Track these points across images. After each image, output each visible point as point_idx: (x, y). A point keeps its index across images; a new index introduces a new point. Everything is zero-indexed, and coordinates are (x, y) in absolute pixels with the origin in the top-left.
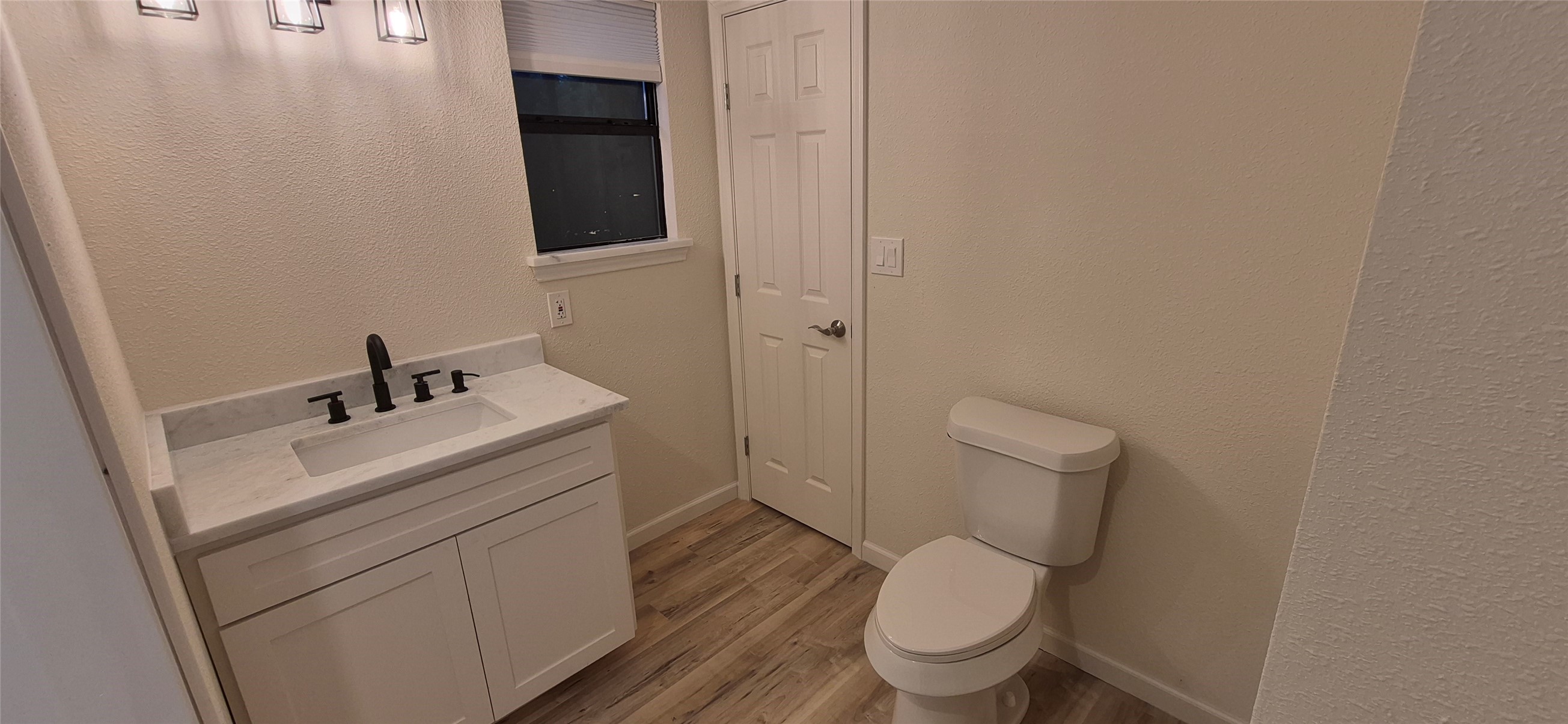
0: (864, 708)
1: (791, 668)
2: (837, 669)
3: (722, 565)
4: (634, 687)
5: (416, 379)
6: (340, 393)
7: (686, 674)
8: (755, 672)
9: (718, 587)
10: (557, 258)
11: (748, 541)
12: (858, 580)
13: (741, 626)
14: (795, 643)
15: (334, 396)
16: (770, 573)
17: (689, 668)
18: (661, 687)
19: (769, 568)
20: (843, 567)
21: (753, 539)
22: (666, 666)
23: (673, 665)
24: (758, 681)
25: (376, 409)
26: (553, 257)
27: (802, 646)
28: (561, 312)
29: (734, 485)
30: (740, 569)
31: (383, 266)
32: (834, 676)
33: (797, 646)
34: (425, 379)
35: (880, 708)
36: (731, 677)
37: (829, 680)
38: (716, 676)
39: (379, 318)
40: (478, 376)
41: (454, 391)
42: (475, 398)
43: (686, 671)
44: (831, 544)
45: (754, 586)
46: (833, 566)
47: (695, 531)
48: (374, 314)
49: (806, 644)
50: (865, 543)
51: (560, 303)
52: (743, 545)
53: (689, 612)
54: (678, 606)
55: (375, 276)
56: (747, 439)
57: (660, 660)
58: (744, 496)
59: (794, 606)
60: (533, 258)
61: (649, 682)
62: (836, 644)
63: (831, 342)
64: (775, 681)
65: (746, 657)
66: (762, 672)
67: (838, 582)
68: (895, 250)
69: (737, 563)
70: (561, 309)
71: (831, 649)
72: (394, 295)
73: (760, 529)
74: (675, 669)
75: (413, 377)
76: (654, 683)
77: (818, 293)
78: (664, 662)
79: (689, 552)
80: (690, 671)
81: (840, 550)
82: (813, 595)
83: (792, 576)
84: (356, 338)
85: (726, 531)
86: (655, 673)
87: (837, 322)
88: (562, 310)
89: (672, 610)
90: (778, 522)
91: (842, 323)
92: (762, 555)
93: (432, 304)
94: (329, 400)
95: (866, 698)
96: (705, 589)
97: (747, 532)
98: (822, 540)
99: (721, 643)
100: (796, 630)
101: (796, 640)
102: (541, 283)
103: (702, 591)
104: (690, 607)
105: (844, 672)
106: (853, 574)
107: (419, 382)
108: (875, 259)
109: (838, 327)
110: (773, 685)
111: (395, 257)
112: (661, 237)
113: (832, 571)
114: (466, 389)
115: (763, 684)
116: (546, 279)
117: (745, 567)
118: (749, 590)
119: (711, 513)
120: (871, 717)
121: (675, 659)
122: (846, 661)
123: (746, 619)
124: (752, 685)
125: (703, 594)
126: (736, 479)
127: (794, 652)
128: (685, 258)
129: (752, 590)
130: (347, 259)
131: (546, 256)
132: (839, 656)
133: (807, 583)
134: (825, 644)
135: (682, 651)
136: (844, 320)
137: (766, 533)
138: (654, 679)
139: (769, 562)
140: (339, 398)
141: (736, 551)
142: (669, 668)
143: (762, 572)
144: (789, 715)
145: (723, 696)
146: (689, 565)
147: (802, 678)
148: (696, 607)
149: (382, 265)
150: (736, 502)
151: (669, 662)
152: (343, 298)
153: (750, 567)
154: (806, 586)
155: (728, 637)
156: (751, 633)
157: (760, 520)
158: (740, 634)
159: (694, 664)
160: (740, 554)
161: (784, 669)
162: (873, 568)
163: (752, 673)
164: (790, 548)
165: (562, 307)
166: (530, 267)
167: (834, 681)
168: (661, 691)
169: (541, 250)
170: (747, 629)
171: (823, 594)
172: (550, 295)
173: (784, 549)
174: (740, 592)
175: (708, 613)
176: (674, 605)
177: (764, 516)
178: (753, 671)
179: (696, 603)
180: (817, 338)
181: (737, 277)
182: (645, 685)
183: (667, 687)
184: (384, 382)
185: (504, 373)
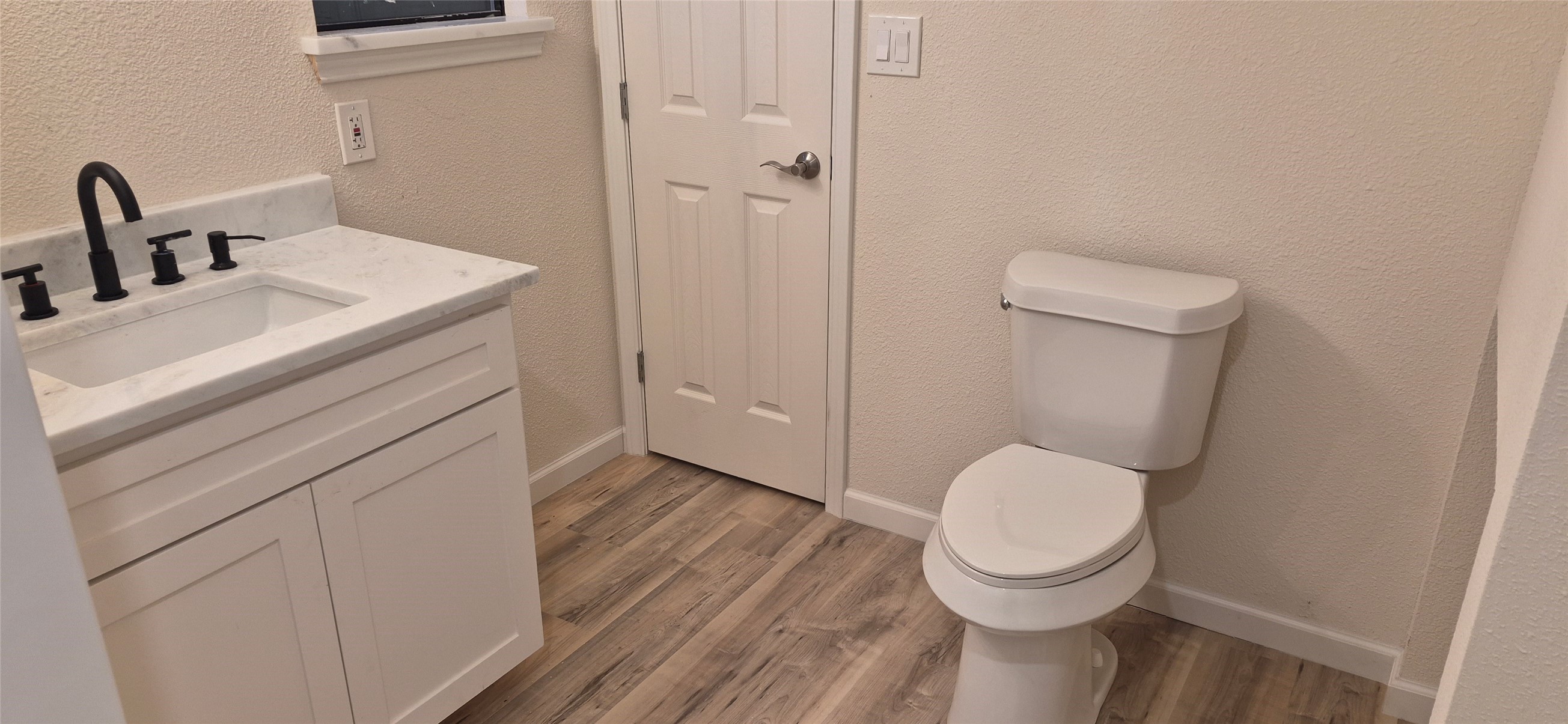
0: (903, 695)
1: (785, 662)
2: (850, 655)
3: (634, 544)
4: (558, 714)
5: (155, 245)
6: (39, 268)
7: (630, 689)
8: (735, 673)
9: (637, 575)
10: (353, 41)
11: (661, 510)
12: (847, 543)
13: (692, 620)
14: (781, 631)
15: (28, 273)
16: (711, 548)
17: (633, 680)
18: (599, 710)
19: (709, 542)
20: (817, 530)
21: (668, 507)
22: (596, 683)
23: (605, 682)
24: (743, 682)
25: (95, 296)
26: (347, 39)
27: (792, 633)
28: (358, 138)
29: (614, 433)
30: (664, 547)
31: (74, 46)
32: (849, 663)
33: (784, 635)
34: (170, 245)
35: (924, 692)
36: (701, 684)
37: (843, 669)
38: (678, 685)
39: (74, 140)
40: (263, 239)
41: (214, 267)
42: (256, 278)
43: (628, 685)
44: (791, 503)
45: (695, 566)
46: (804, 530)
47: (570, 505)
48: (64, 132)
49: (798, 630)
50: (849, 493)
51: (355, 120)
52: (657, 515)
53: (605, 611)
54: (583, 607)
55: (63, 63)
56: (641, 356)
57: (582, 677)
58: (636, 448)
59: (763, 586)
60: (313, 42)
61: (577, 706)
62: (840, 625)
63: (795, 189)
64: (769, 679)
65: (715, 656)
66: (745, 672)
67: (817, 550)
68: (909, 35)
69: (656, 541)
70: (357, 132)
71: (835, 634)
72: (96, 98)
73: (675, 492)
74: (611, 685)
75: (151, 241)
76: (586, 707)
77: (772, 109)
78: (591, 679)
79: (572, 533)
80: (636, 683)
81: (807, 508)
82: (786, 569)
83: (746, 548)
84: (37, 173)
85: (620, 500)
86: (582, 694)
87: (805, 154)
88: (359, 134)
89: (575, 612)
90: (701, 480)
91: (813, 155)
92: (691, 526)
93: (156, 116)
94: (21, 280)
95: (901, 683)
96: (619, 580)
97: (657, 497)
98: (776, 498)
99: (671, 643)
100: (776, 615)
101: (781, 627)
102: (325, 84)
103: (614, 582)
104: (604, 605)
105: (861, 658)
106: (835, 538)
107: (159, 252)
108: (875, 50)
109: (808, 162)
110: (766, 684)
111: (93, 28)
112: (496, 14)
113: (804, 537)
114: (233, 265)
115: (752, 685)
116: (334, 78)
117: (670, 544)
118: (687, 572)
119: (588, 478)
120: (916, 704)
121: (606, 673)
122: (861, 644)
123: (697, 610)
124: (735, 689)
125: (616, 587)
126: (621, 422)
127: (782, 642)
128: (540, 52)
129: (694, 572)
130: (15, 30)
131: (336, 40)
132: (849, 639)
133: (772, 554)
134: (824, 627)
135: (613, 662)
136: (816, 148)
137: (688, 497)
138: (583, 702)
139: (705, 534)
140: (39, 276)
141: (647, 526)
142: (602, 684)
143: (699, 548)
144: (802, 716)
145: (698, 707)
146: (580, 551)
147: (805, 671)
148: (612, 604)
149: (73, 42)
150: (622, 459)
151: (599, 678)
152: (13, 101)
153: (679, 543)
154: (772, 559)
155: (680, 635)
156: (709, 627)
157: (672, 481)
158: (694, 630)
159: (638, 676)
160: (657, 529)
161: (774, 665)
162: (862, 527)
163: (731, 675)
164: (731, 513)
165: (359, 129)
166: (308, 55)
167: (851, 670)
168: (601, 715)
169: (322, 29)
170: (704, 622)
171: (799, 566)
172: (341, 108)
173: (722, 514)
174: (675, 577)
175: (635, 609)
176: (578, 605)
177: (675, 473)
178: (731, 672)
179: (612, 599)
180: (769, 182)
181: (624, 86)
182: (573, 710)
183: (609, 708)
184: (108, 251)
185: (283, 240)
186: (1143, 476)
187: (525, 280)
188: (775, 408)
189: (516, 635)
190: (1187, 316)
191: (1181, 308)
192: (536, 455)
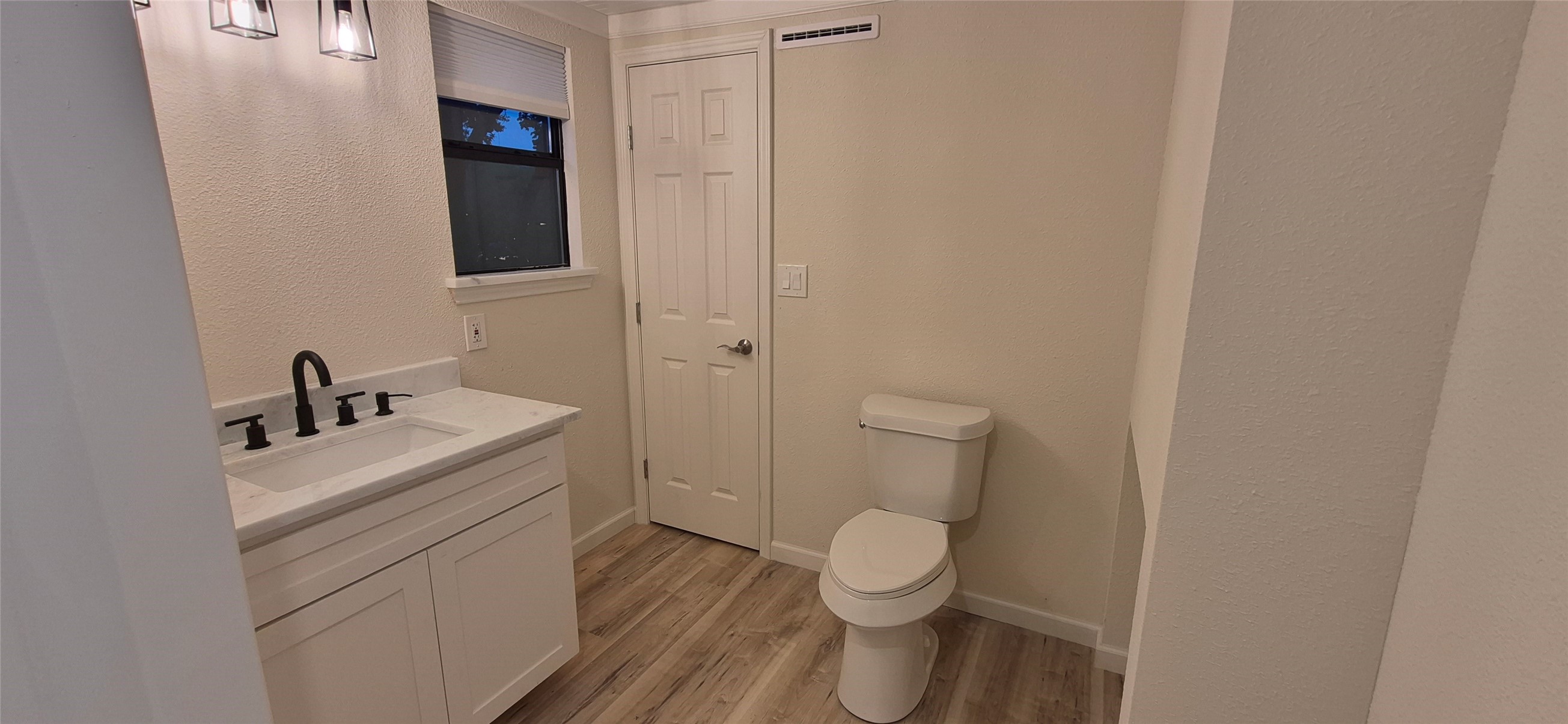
0: (809, 673)
1: (735, 656)
2: (776, 648)
3: (640, 581)
4: (586, 700)
5: (340, 401)
6: (261, 416)
7: (635, 679)
8: (703, 665)
9: (641, 602)
10: (477, 280)
11: (657, 559)
12: (773, 575)
13: (676, 630)
14: (732, 635)
15: (253, 420)
16: (689, 582)
17: (638, 672)
18: (614, 694)
19: (687, 578)
20: (754, 569)
21: (662, 556)
22: (613, 676)
23: (618, 675)
24: (708, 671)
25: (297, 433)
26: (474, 279)
27: (739, 636)
28: (477, 335)
29: (629, 511)
30: (658, 583)
31: (301, 283)
32: (776, 654)
33: (734, 637)
34: (350, 401)
35: (823, 670)
36: (681, 673)
37: (772, 658)
38: (666, 675)
39: (295, 338)
40: (411, 396)
41: (378, 414)
42: (404, 420)
43: (634, 677)
44: (739, 551)
45: (678, 594)
46: (747, 568)
47: (600, 557)
48: (289, 333)
49: (743, 634)
50: (773, 543)
51: (476, 326)
52: (655, 562)
53: (620, 626)
54: (606, 625)
55: (292, 293)
56: (646, 462)
57: (605, 672)
58: (642, 520)
59: (721, 606)
60: (453, 281)
61: (600, 693)
62: (769, 629)
63: (738, 360)
64: (725, 667)
65: (690, 654)
66: (709, 664)
67: (755, 580)
68: (800, 275)
69: (654, 579)
70: (477, 332)
71: (766, 634)
72: (311, 313)
73: (667, 547)
74: (622, 677)
75: (338, 399)
76: (606, 692)
77: (725, 316)
78: (610, 674)
79: (600, 576)
80: (639, 675)
81: (748, 554)
82: (736, 593)
83: (711, 581)
84: (268, 359)
85: (631, 554)
86: (603, 684)
87: (744, 341)
88: (478, 333)
89: (601, 628)
90: (682, 539)
91: (748, 341)
92: (676, 568)
93: (349, 324)
94: (248, 424)
95: (808, 665)
96: (629, 606)
97: (655, 550)
98: (730, 548)
99: (663, 646)
100: (729, 625)
101: (732, 632)
102: (458, 305)
103: (627, 607)
104: (620, 623)
105: (783, 650)
106: (766, 573)
107: (343, 405)
108: (782, 283)
109: (745, 345)
110: (723, 672)
111: (314, 273)
112: (565, 266)
113: (747, 572)
114: (391, 412)
115: (713, 673)
116: (464, 301)
117: (663, 581)
118: (673, 599)
119: (612, 539)
120: (818, 679)
121: (619, 669)
122: (783, 640)
123: (678, 623)
124: (703, 675)
125: (629, 610)
126: (634, 504)
127: (733, 642)
128: (590, 286)
129: (677, 598)
130: (264, 274)
131: (467, 279)
132: (775, 638)
133: (727, 584)
134: (760, 631)
135: (625, 660)
136: (748, 338)
137: (675, 550)
138: (603, 690)
139: (685, 573)
140: (260, 422)
141: (648, 570)
142: (616, 677)
143: (682, 583)
144: (746, 692)
145: (680, 689)
146: (605, 587)
147: (748, 661)
148: (625, 622)
149: (301, 281)
150: (634, 527)
151: (615, 672)
152: (257, 315)
153: (668, 580)
154: (727, 588)
155: (667, 641)
156: (686, 635)
157: (665, 540)
158: (677, 637)
159: (641, 670)
160: (655, 571)
161: (728, 658)
162: (782, 564)
163: (701, 666)
164: (701, 559)
165: (478, 331)
166: (449, 288)
167: (776, 658)
168: (615, 698)
169: (459, 273)
170: (683, 632)
171: (743, 592)
172: (466, 318)
173: (695, 560)
174: (666, 602)
175: (639, 625)
176: (603, 624)
177: (667, 535)
178: (701, 664)
179: (625, 619)
180: (723, 357)
181: (638, 305)
182: (597, 696)
183: (620, 694)
184: (309, 405)
185: (424, 397)
186: (946, 525)
187: (573, 416)
188: (728, 492)
189: (561, 646)
190: (964, 430)
191: (962, 425)
192: (577, 526)
